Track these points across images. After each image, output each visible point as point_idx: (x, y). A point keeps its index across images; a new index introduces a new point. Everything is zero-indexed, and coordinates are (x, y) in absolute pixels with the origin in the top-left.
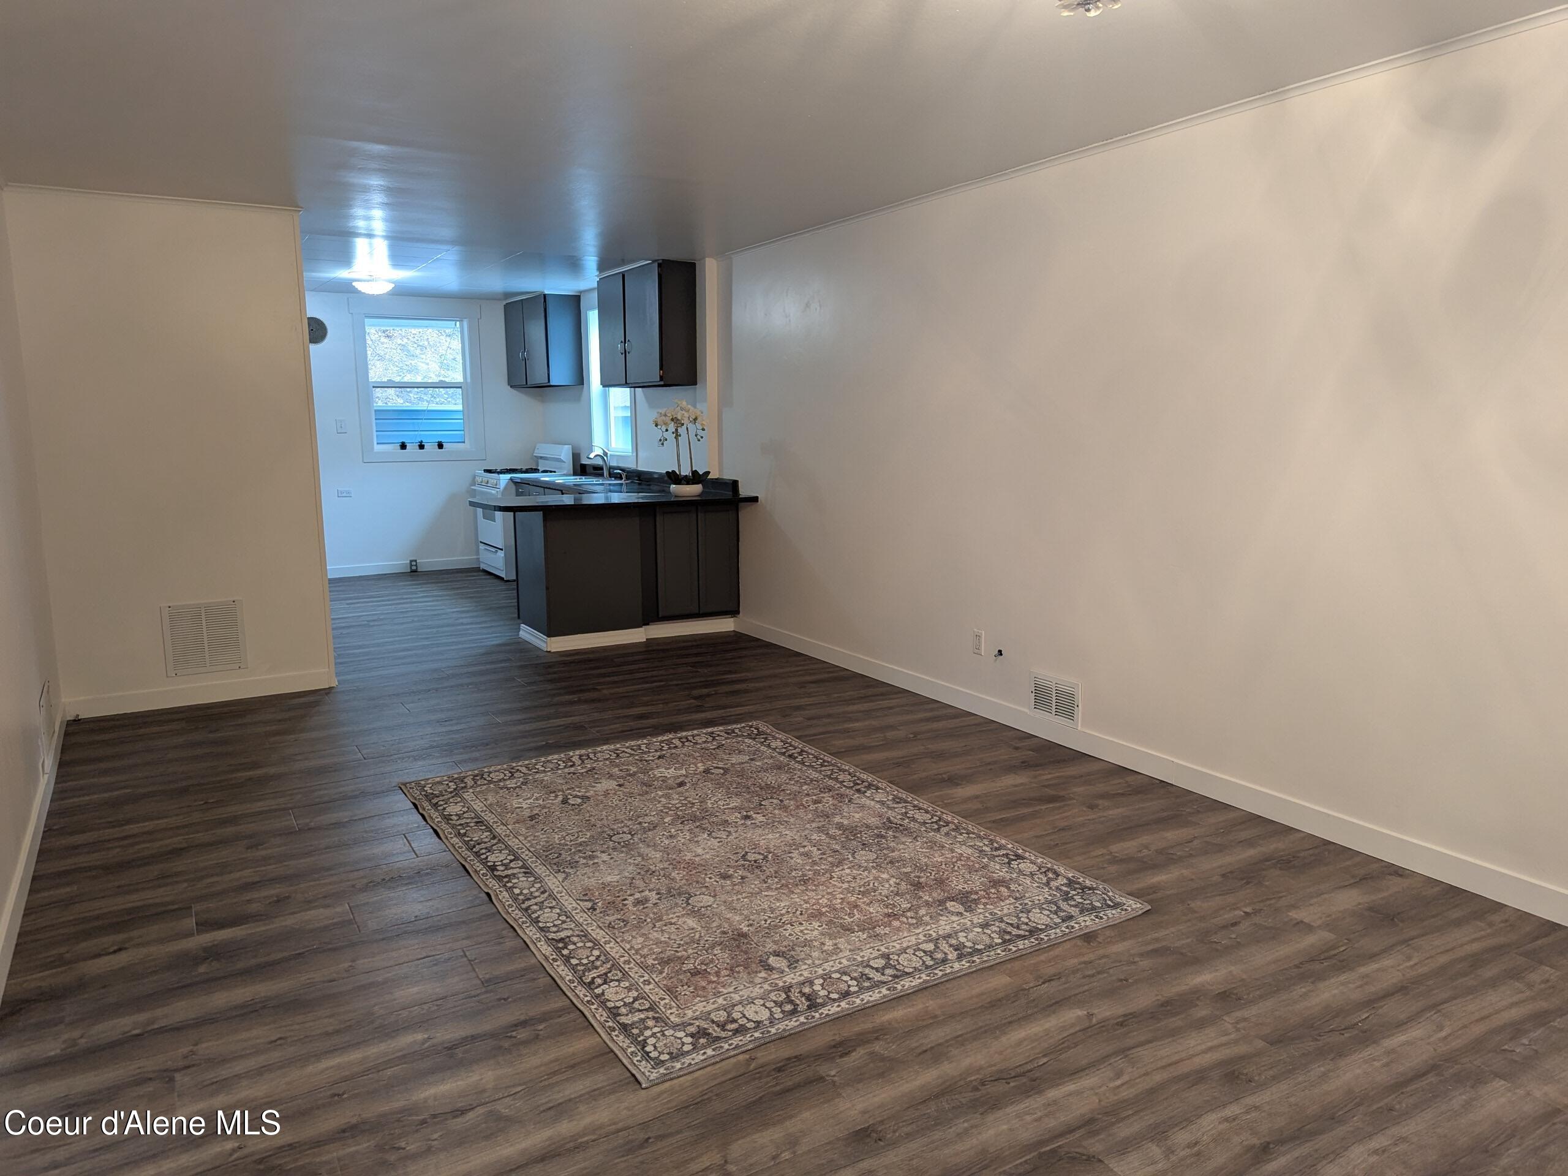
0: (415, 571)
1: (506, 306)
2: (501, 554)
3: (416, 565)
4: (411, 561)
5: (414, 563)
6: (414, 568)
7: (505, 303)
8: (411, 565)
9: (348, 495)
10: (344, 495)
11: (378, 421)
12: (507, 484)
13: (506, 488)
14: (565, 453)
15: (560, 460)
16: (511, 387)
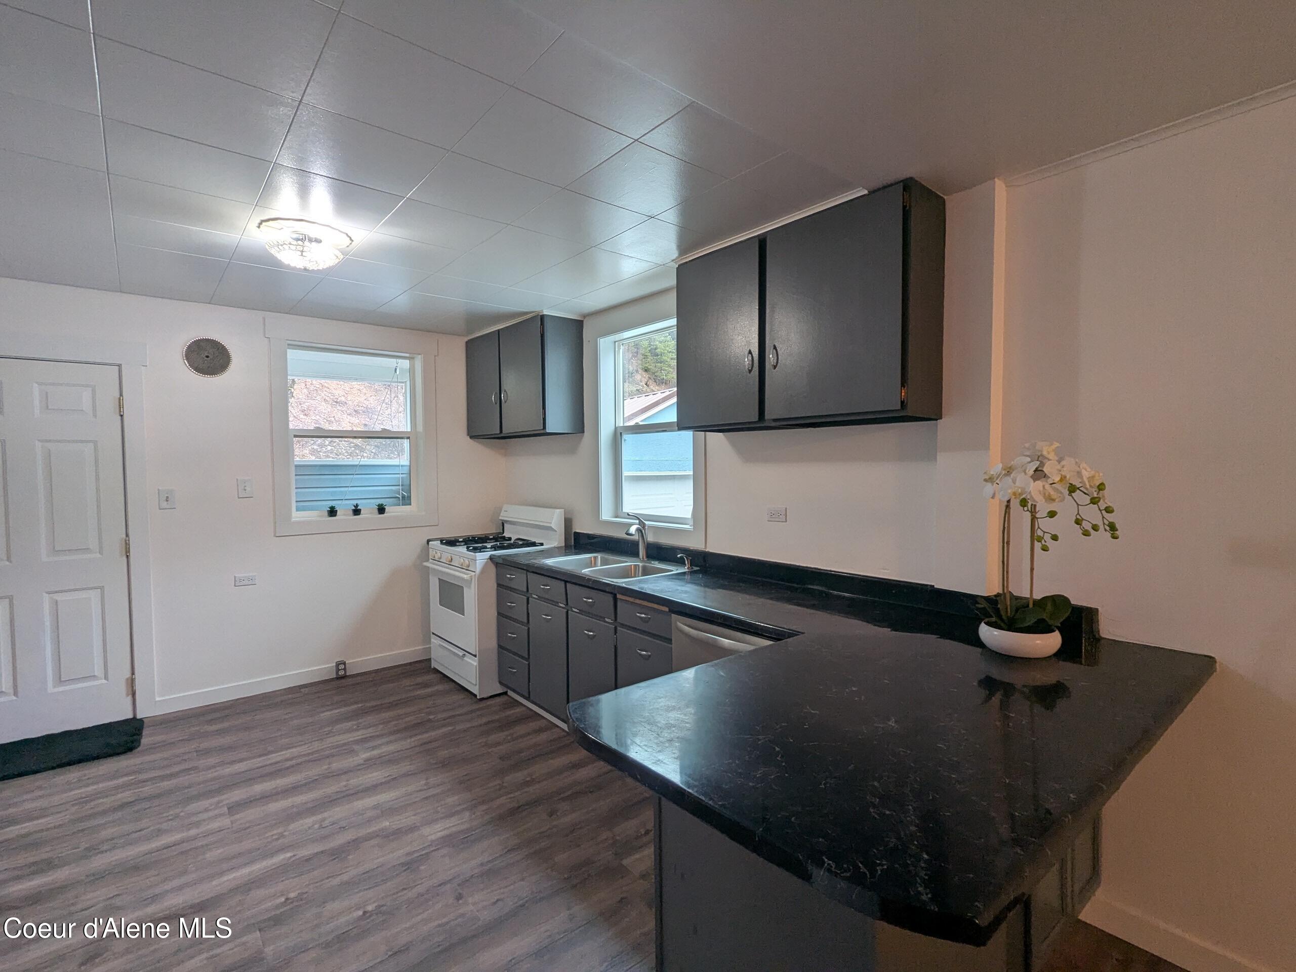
0: (344, 677)
1: (469, 345)
2: (474, 662)
3: (345, 669)
4: (338, 664)
5: (342, 667)
6: (341, 673)
7: (466, 339)
8: (338, 670)
9: (251, 582)
10: (246, 582)
11: (298, 477)
12: (486, 565)
13: (483, 571)
14: (555, 519)
15: (550, 529)
16: (471, 437)
